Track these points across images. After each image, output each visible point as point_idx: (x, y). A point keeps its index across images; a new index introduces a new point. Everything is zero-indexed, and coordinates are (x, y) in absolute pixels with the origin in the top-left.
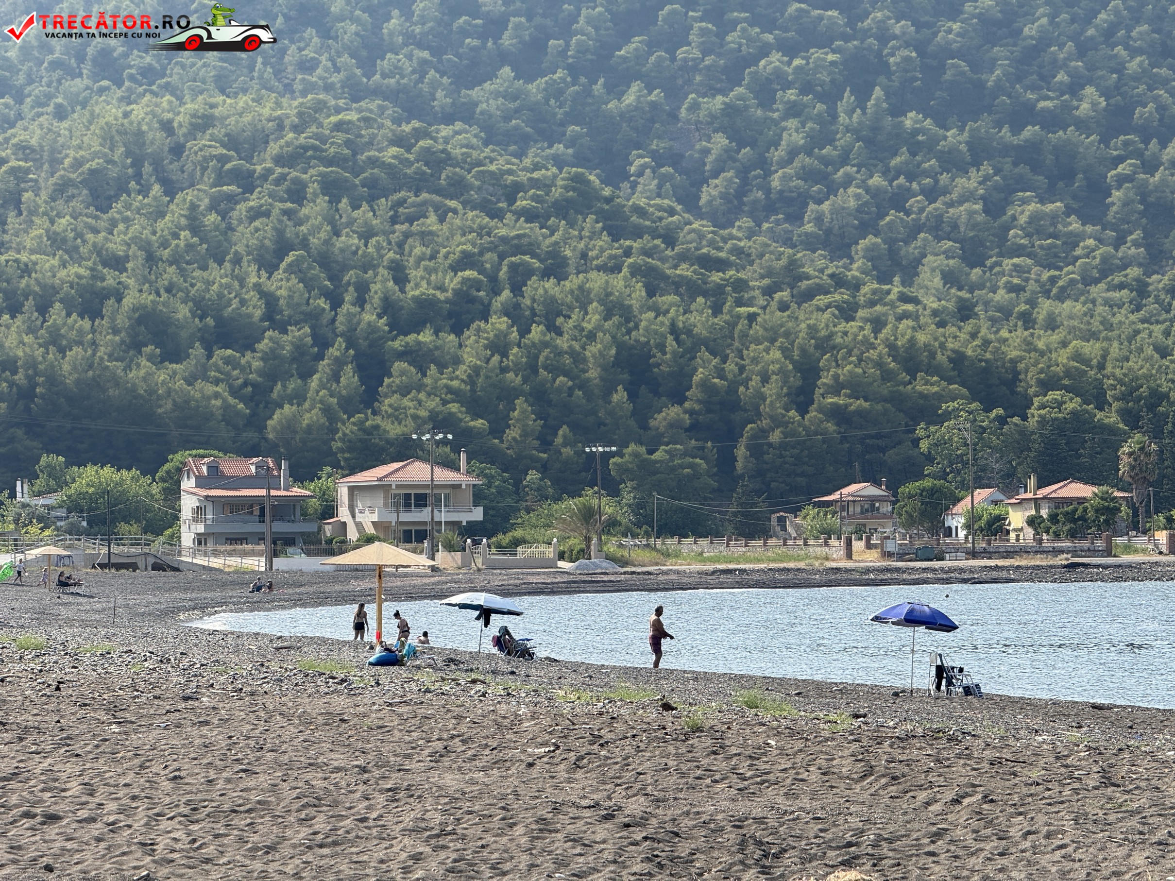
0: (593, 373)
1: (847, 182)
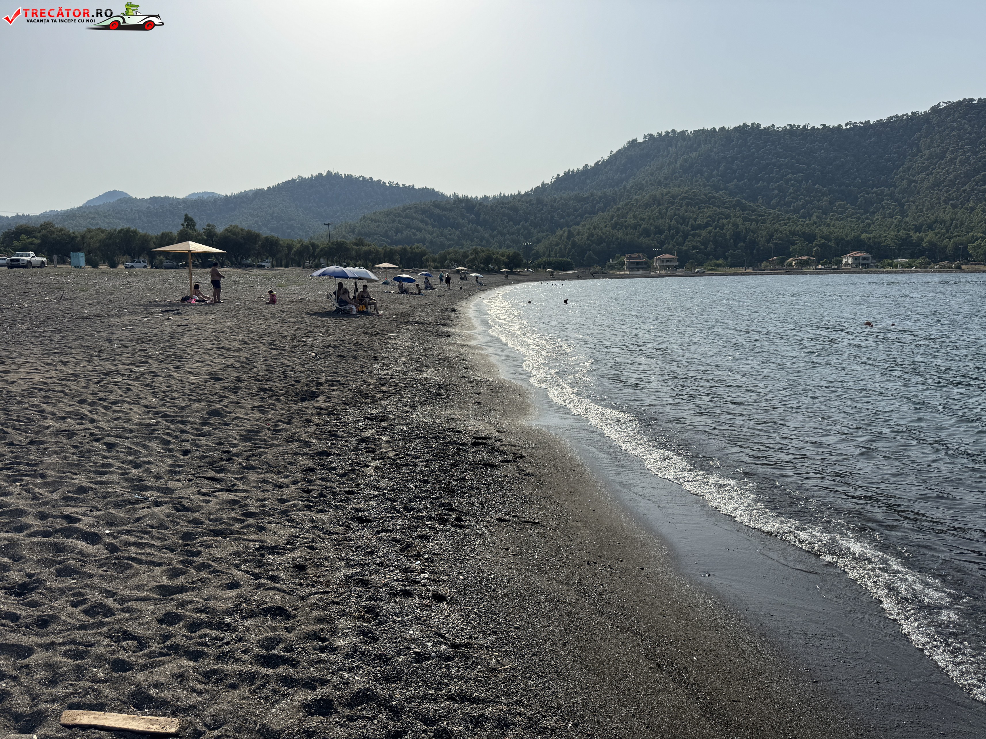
0: (728, 237)
1: (801, 199)
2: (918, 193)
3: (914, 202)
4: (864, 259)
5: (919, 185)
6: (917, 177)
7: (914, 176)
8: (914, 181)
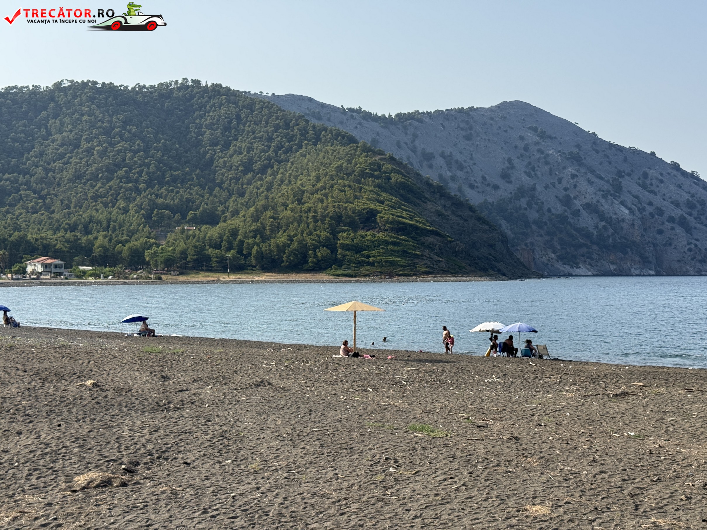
2: (59, 185)
3: (56, 196)
4: (56, 266)
5: (58, 176)
6: (53, 165)
7: (49, 164)
8: (51, 170)
